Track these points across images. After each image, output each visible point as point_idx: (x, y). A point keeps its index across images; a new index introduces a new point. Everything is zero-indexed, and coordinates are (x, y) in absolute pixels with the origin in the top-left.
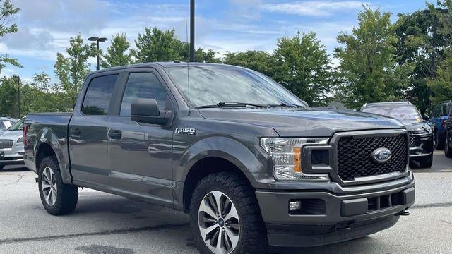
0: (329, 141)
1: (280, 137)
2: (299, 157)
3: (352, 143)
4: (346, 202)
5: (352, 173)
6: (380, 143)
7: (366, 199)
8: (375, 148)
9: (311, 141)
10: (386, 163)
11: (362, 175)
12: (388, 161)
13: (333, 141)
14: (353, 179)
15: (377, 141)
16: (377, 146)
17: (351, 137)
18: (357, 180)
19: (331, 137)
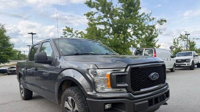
0: (126, 70)
1: (98, 69)
2: (109, 80)
3: (138, 71)
4: (136, 104)
5: (139, 87)
6: (153, 70)
7: (147, 101)
8: (151, 73)
9: (116, 70)
10: (156, 80)
11: (144, 88)
12: (157, 79)
13: (128, 70)
14: (139, 90)
15: (151, 69)
16: (152, 71)
17: (138, 68)
18: (142, 90)
19: (126, 68)
